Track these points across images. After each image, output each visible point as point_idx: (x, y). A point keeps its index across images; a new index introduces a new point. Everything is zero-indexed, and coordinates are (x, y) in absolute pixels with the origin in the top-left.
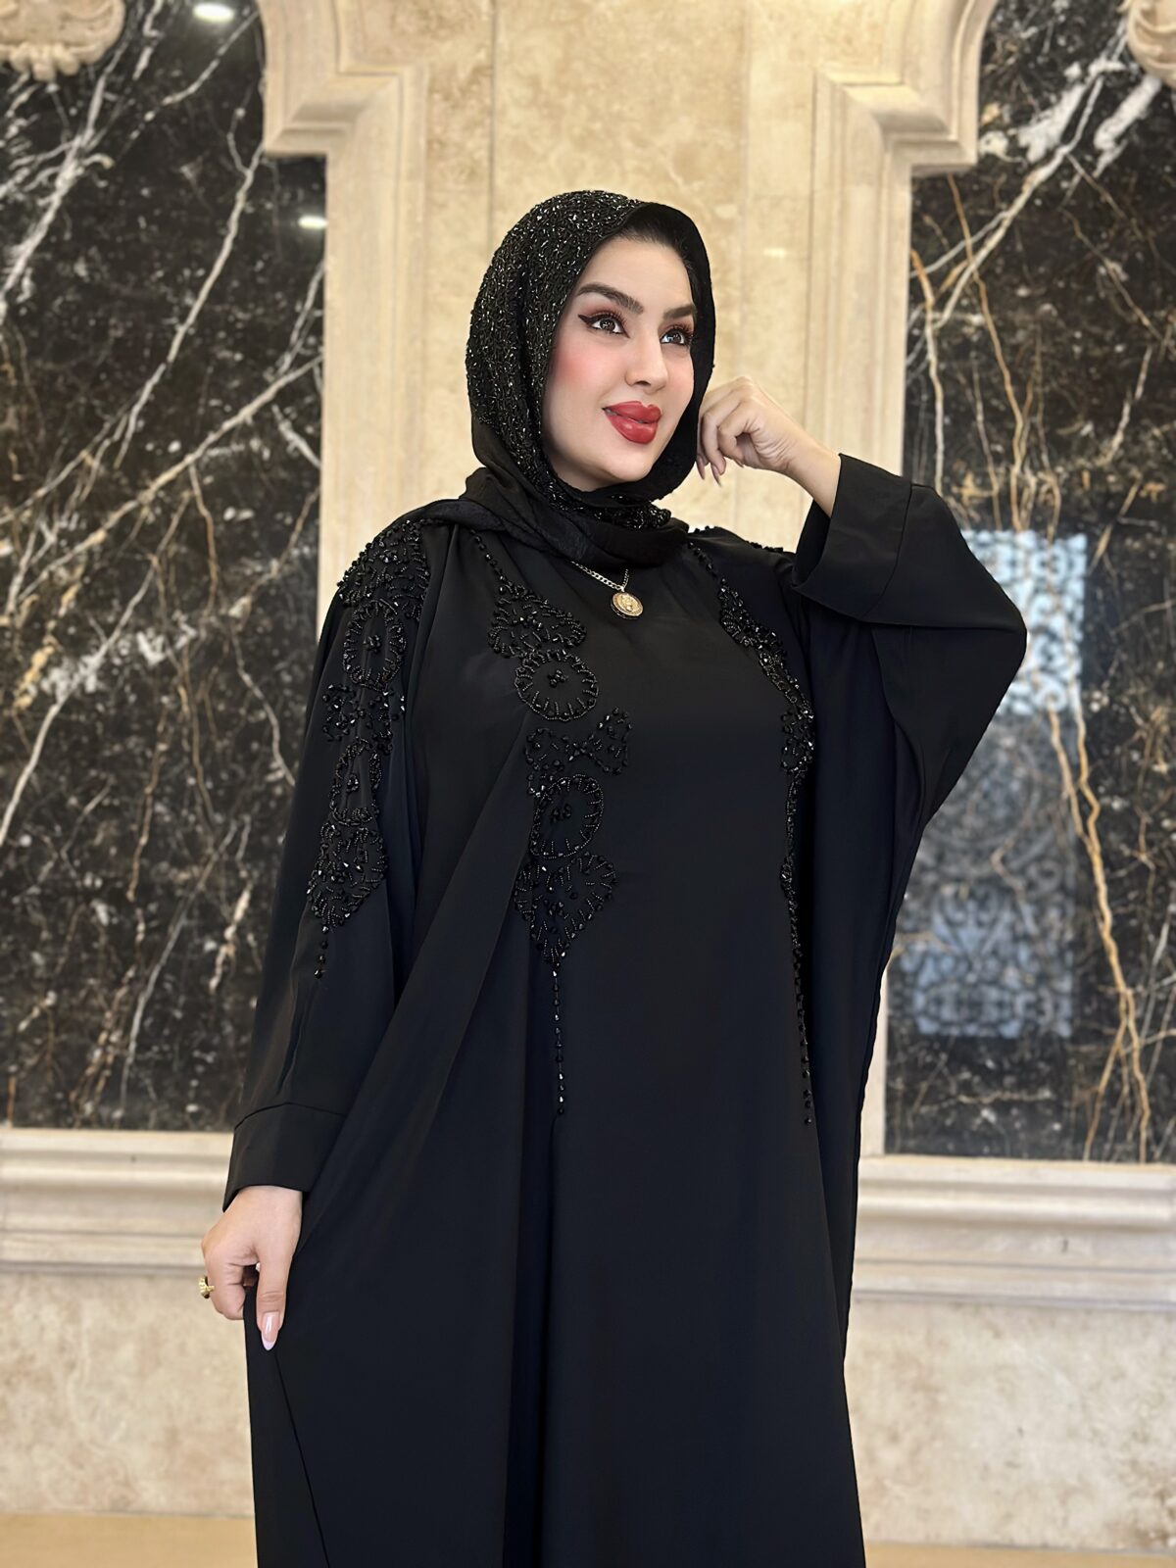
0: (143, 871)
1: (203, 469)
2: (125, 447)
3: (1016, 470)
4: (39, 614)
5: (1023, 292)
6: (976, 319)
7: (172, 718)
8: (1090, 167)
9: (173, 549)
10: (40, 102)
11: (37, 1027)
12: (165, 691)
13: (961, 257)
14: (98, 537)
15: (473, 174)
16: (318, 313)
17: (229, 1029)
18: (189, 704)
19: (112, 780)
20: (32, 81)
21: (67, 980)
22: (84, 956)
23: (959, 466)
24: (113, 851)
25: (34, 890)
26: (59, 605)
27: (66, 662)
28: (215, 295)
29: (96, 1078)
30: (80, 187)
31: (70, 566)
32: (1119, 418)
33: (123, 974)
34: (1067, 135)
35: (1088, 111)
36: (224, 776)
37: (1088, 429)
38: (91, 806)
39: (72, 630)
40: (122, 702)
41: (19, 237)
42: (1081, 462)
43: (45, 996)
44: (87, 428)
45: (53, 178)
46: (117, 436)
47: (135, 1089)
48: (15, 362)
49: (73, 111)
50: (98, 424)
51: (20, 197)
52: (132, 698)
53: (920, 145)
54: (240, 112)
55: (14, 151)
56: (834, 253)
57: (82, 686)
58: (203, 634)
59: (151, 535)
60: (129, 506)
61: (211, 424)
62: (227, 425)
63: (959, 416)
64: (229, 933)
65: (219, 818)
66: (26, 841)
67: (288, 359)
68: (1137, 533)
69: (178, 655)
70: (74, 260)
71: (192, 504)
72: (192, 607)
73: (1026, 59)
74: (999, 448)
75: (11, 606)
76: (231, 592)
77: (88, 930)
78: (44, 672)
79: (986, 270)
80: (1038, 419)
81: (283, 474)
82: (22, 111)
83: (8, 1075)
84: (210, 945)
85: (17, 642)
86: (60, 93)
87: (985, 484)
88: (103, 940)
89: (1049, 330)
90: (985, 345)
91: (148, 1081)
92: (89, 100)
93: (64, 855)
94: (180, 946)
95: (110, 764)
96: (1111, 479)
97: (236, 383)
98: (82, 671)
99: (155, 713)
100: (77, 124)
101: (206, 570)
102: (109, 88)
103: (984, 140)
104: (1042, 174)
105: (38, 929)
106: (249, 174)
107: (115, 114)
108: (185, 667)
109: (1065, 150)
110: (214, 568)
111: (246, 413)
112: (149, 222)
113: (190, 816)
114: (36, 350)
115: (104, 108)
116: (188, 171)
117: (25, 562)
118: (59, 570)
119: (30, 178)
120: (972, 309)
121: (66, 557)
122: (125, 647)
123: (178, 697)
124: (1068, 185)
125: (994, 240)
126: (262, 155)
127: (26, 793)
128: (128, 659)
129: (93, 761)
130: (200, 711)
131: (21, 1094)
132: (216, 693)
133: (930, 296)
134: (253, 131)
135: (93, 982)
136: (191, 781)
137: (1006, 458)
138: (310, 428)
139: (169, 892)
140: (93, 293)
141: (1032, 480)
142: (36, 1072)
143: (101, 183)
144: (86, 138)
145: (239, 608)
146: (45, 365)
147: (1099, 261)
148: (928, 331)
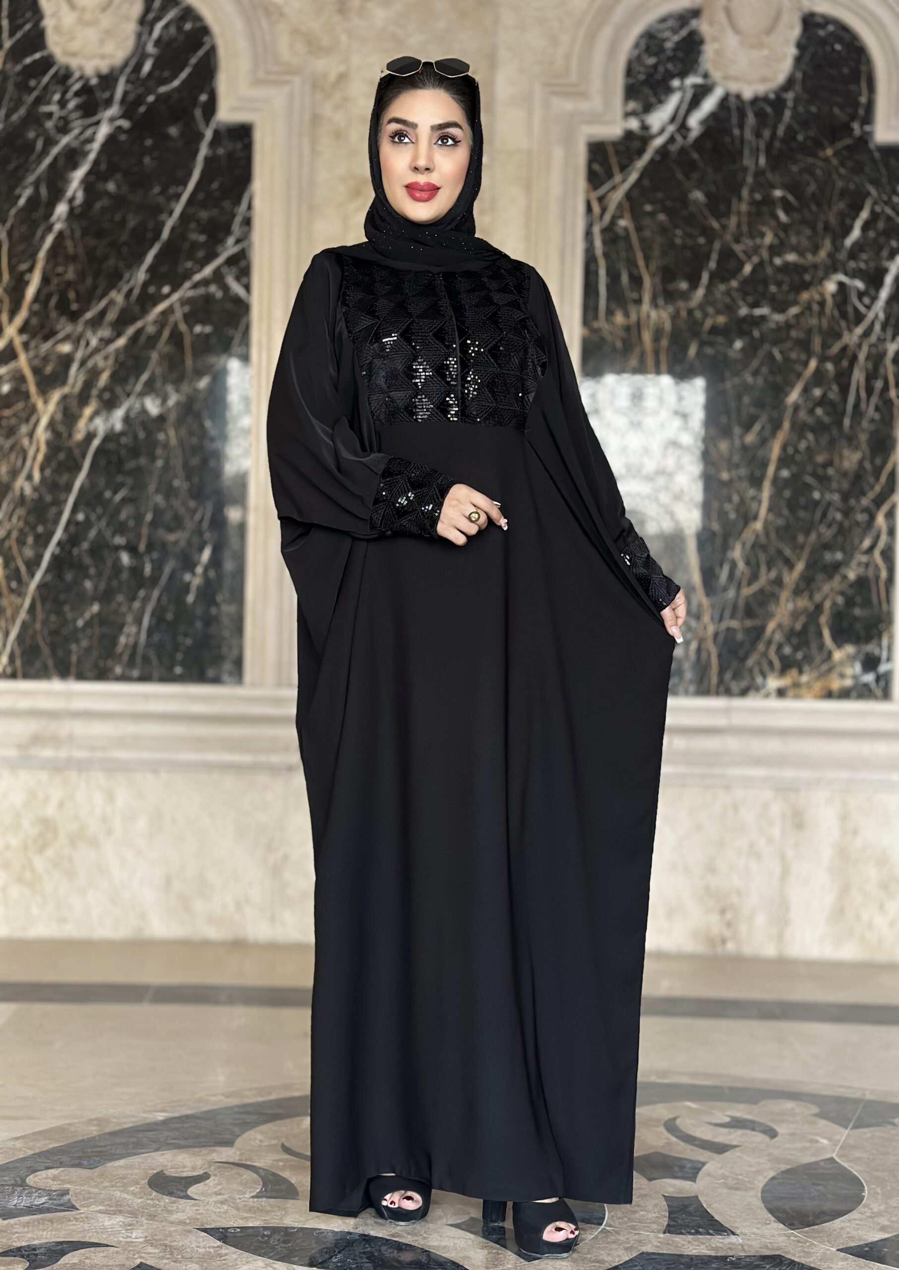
0: (150, 536)
1: (183, 302)
2: (136, 292)
3: (646, 307)
4: (88, 385)
5: (648, 208)
6: (623, 223)
7: (166, 446)
8: (685, 137)
9: (167, 349)
10: (86, 90)
11: (88, 624)
12: (161, 430)
13: (614, 188)
14: (121, 342)
15: (338, 135)
16: (247, 215)
17: (199, 625)
18: (177, 438)
19: (129, 481)
20: (81, 78)
21: (106, 597)
22: (115, 583)
23: (613, 306)
24: (131, 523)
25: (85, 546)
26: (98, 380)
27: (104, 413)
28: (190, 202)
29: (121, 654)
30: (111, 140)
31: (106, 358)
32: (699, 278)
33: (136, 592)
34: (673, 119)
35: (684, 107)
36: (196, 480)
37: (684, 285)
38: (118, 497)
39: (107, 396)
40: (135, 437)
41: (75, 166)
42: (681, 304)
43: (91, 605)
44: (114, 280)
45: (94, 133)
46: (132, 282)
47: (146, 660)
48: (73, 238)
49: (106, 95)
50: (120, 277)
51: (75, 144)
52: (142, 435)
53: (590, 122)
54: (204, 97)
55: (74, 116)
57: (112, 429)
58: (183, 399)
59: (152, 341)
60: (139, 324)
61: (187, 275)
62: (197, 277)
63: (613, 277)
64: (199, 570)
65: (192, 504)
66: (80, 517)
67: (231, 241)
68: (711, 344)
69: (169, 410)
70: (105, 179)
71: (176, 325)
72: (177, 383)
73: (650, 76)
74: (635, 295)
75: (71, 380)
76: (199, 373)
77: (117, 568)
78: (91, 419)
79: (628, 196)
80: (658, 280)
81: (229, 306)
82: (77, 94)
83: (69, 652)
84: (187, 577)
85: (74, 403)
86: (100, 84)
87: (627, 315)
88: (125, 576)
89: (663, 230)
90: (627, 238)
91: (152, 654)
92: (114, 88)
93: (103, 523)
94: (172, 577)
95: (130, 473)
96: (698, 314)
97: (201, 254)
98: (111, 421)
99: (155, 444)
100: (109, 103)
101: (183, 361)
102: (128, 81)
103: (626, 121)
104: (658, 142)
105: (87, 568)
106: (209, 134)
107: (131, 97)
108: (172, 417)
109: (671, 129)
110: (189, 362)
111: (208, 271)
112: (152, 159)
113: (176, 503)
114: (85, 232)
115: (126, 94)
116: (173, 131)
117: (79, 355)
118: (98, 360)
119: (81, 134)
120: (621, 217)
121: (103, 353)
122: (138, 406)
123: (167, 435)
124: (673, 148)
125: (633, 177)
126: (218, 123)
127: (82, 490)
128: (139, 413)
129: (120, 471)
130: (181, 443)
131: (79, 662)
132: (191, 433)
133: (596, 209)
134: (210, 108)
135: (120, 598)
136: (176, 483)
137: (639, 302)
138: (244, 280)
139: (164, 546)
140: (118, 201)
141: (654, 314)
142: (88, 650)
143: (123, 137)
144: (114, 110)
145: (203, 383)
146: (91, 242)
147: (690, 191)
148: (596, 230)
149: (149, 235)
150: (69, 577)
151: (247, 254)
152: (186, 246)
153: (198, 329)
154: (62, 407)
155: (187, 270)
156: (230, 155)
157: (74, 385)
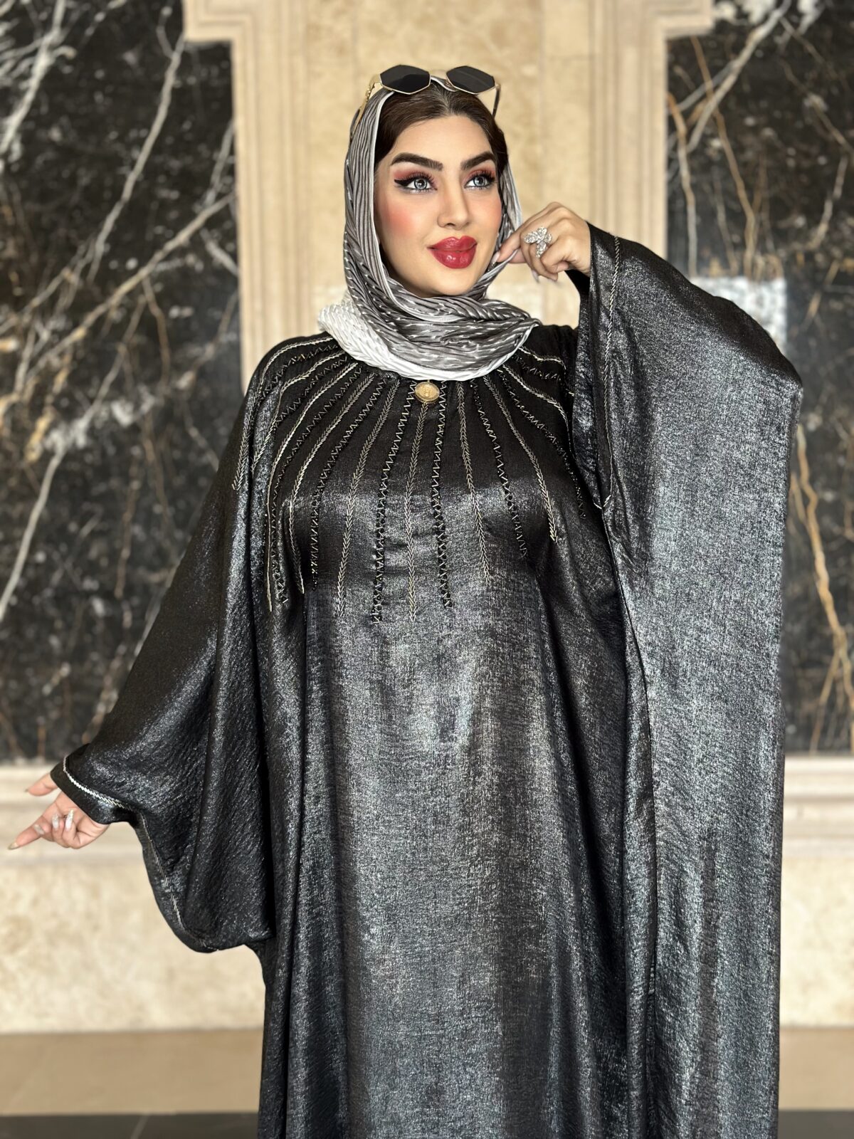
0: (128, 577)
1: (154, 279)
2: (95, 268)
3: (749, 253)
4: (41, 390)
5: (750, 121)
6: (716, 143)
7: (142, 463)
8: (796, 25)
9: (135, 340)
10: (17, 11)
11: (57, 690)
12: (135, 443)
13: (704, 97)
14: (79, 334)
15: (341, 50)
16: (230, 161)
18: (154, 452)
19: (99, 509)
21: (77, 656)
22: (88, 639)
23: (707, 253)
24: (104, 562)
25: (48, 593)
26: (52, 384)
27: (63, 426)
28: (156, 149)
30: (52, 75)
31: (61, 355)
32: (822, 211)
33: (115, 649)
34: (779, 3)
36: (181, 504)
37: (800, 221)
38: (86, 530)
39: (65, 403)
40: (104, 453)
41: (8, 111)
42: (797, 246)
43: (60, 667)
44: (68, 252)
45: (31, 66)
46: (89, 256)
48: (11, 204)
49: (44, 16)
50: (73, 250)
51: (9, 80)
52: (111, 450)
53: (669, 13)
54: (167, 11)
55: (4, 46)
56: (611, 99)
57: (74, 444)
58: (161, 402)
59: (118, 330)
60: (100, 310)
61: (158, 244)
62: (170, 246)
63: (706, 215)
65: (179, 535)
66: (40, 557)
67: (210, 196)
68: (838, 296)
69: (144, 417)
70: (48, 125)
71: (147, 307)
72: (152, 382)
74: (736, 238)
75: (19, 386)
76: (179, 369)
77: (90, 620)
78: (47, 433)
79: (723, 106)
80: (765, 216)
81: (212, 281)
82: (5, 17)
83: (36, 726)
85: (24, 415)
86: (34, 3)
87: (726, 265)
88: (99, 628)
89: (770, 149)
90: (723, 163)
92: (52, 7)
93: (68, 565)
95: (99, 499)
96: (820, 258)
97: (173, 215)
98: (74, 432)
99: (129, 460)
100: (47, 26)
101: (158, 355)
103: (717, 9)
104: (761, 33)
105: (52, 621)
106: (176, 59)
107: (75, 17)
108: (148, 426)
109: (777, 15)
110: (165, 354)
111: (183, 237)
112: (105, 95)
113: (158, 535)
114: (26, 196)
115: (68, 12)
116: (130, 57)
117: (27, 353)
118: (52, 358)
119: (14, 68)
120: (714, 136)
121: (58, 349)
122: (104, 414)
123: (143, 449)
124: (781, 40)
125: (728, 83)
126: (186, 43)
127: (41, 524)
128: (106, 423)
129: (87, 497)
130: (161, 457)
131: (48, 739)
132: (172, 445)
133: (681, 128)
134: (176, 24)
135: (95, 656)
136: (158, 509)
137: (741, 246)
138: (230, 246)
139: (146, 590)
140: (66, 152)
141: (760, 261)
142: (59, 723)
143: (67, 70)
144: (54, 35)
145: (185, 381)
146: (34, 207)
147: (804, 96)
148: (682, 154)
149: (107, 195)
150: (30, 632)
151: (232, 212)
152: (154, 206)
153: (175, 312)
154: (9, 421)
155: (156, 236)
156: (204, 86)
157: (22, 392)
